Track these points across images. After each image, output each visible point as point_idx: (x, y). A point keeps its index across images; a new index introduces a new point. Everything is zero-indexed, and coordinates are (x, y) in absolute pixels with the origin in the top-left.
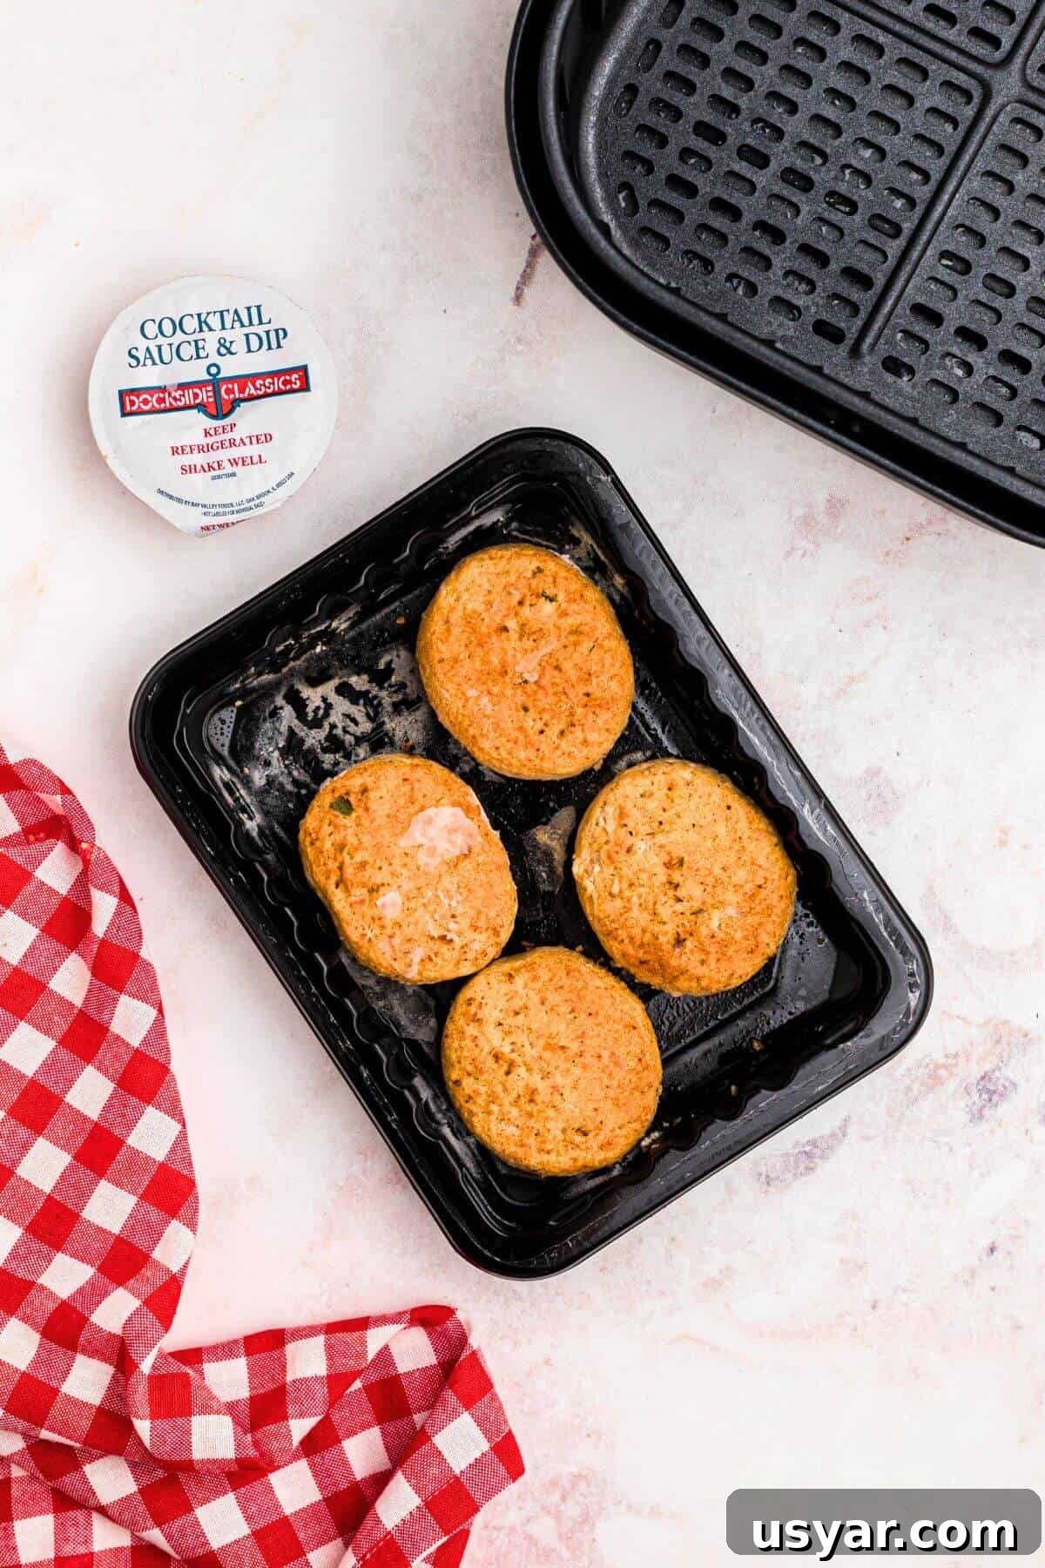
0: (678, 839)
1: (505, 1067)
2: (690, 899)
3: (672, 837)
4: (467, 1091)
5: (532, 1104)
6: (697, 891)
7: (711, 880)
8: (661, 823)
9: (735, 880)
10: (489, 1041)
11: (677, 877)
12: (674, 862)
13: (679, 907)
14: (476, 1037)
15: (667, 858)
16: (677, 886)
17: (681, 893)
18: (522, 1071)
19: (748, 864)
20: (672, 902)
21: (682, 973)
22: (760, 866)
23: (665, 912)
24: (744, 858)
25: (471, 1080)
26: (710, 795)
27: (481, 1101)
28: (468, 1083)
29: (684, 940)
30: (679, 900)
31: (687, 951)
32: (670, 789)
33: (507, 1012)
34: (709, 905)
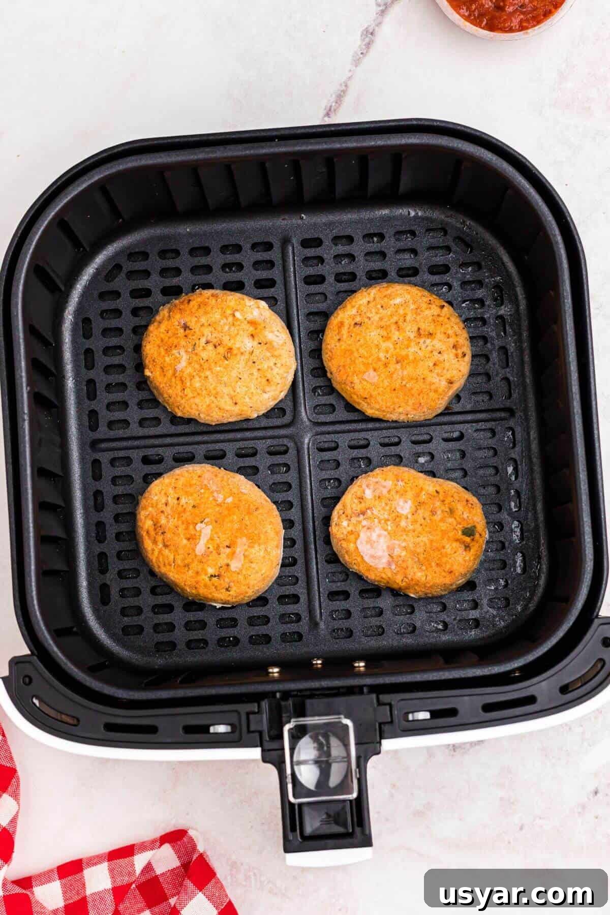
0: (239, 365)
1: (421, 332)
2: (204, 349)
3: (242, 363)
4: (433, 306)
5: (395, 321)
6: (204, 355)
7: (206, 366)
8: (254, 362)
9: (197, 379)
10: (440, 341)
11: (221, 350)
12: (229, 354)
13: (203, 340)
14: (448, 338)
15: (235, 352)
16: (215, 347)
17: (210, 347)
18: (412, 336)
19: (200, 392)
20: (209, 338)
21: (169, 316)
22: (194, 397)
23: (207, 331)
24: (204, 392)
25: (436, 313)
26: (250, 398)
27: (424, 306)
28: (435, 310)
29: (185, 330)
30: (207, 342)
31: (179, 327)
32: (268, 380)
33: (441, 362)
34: (193, 356)
